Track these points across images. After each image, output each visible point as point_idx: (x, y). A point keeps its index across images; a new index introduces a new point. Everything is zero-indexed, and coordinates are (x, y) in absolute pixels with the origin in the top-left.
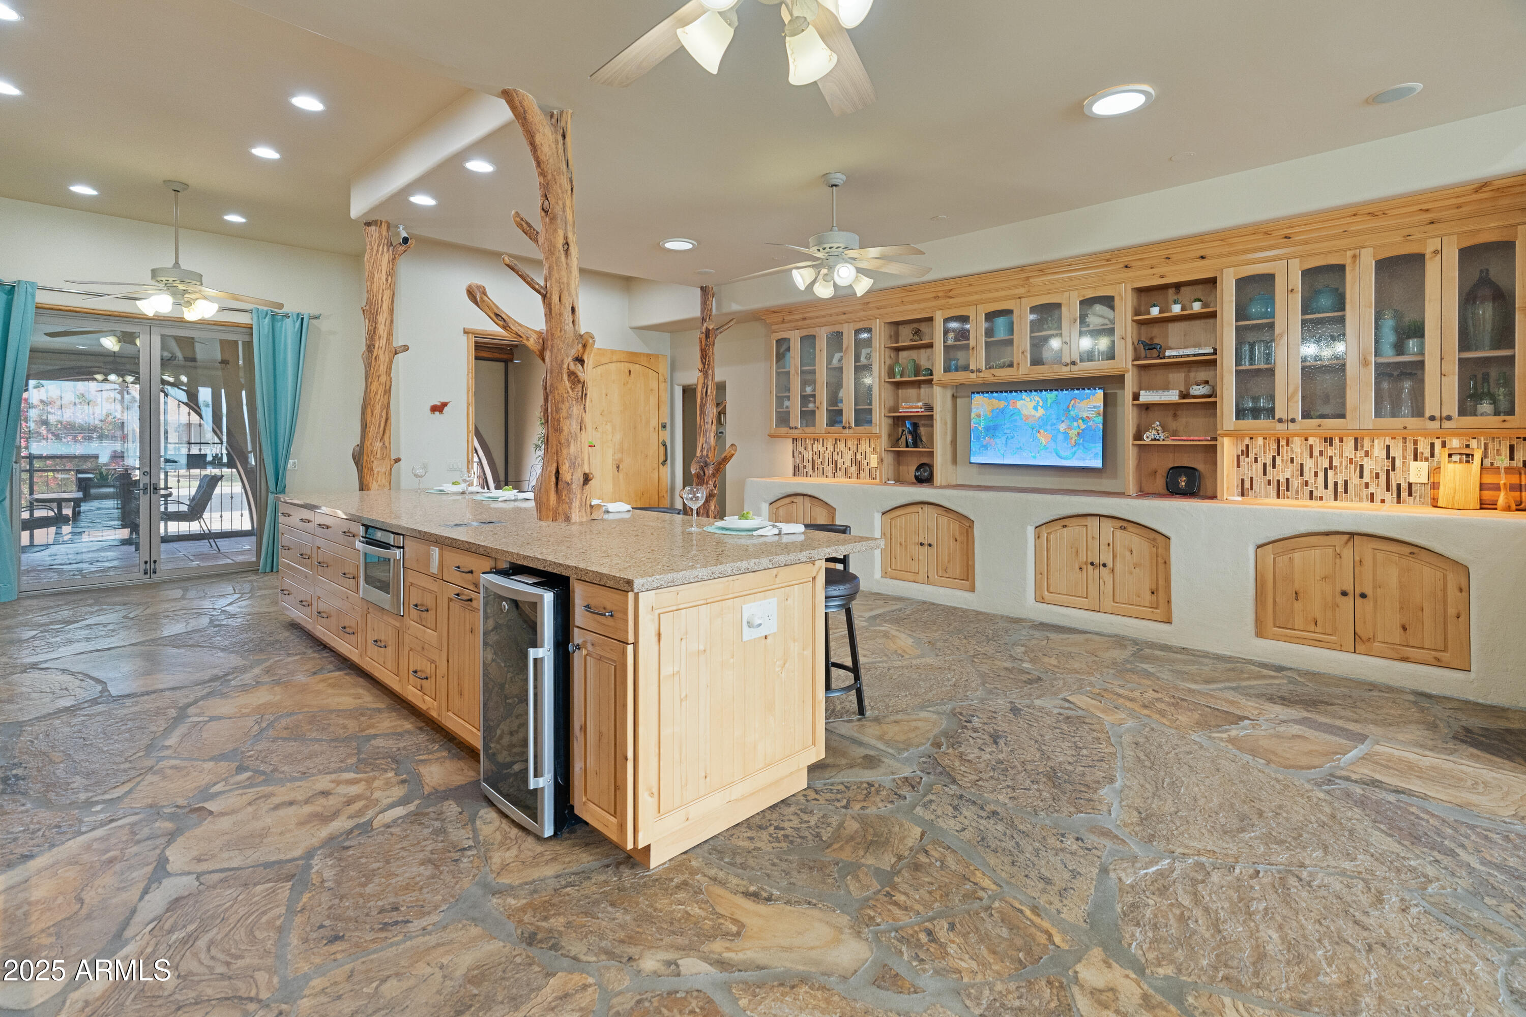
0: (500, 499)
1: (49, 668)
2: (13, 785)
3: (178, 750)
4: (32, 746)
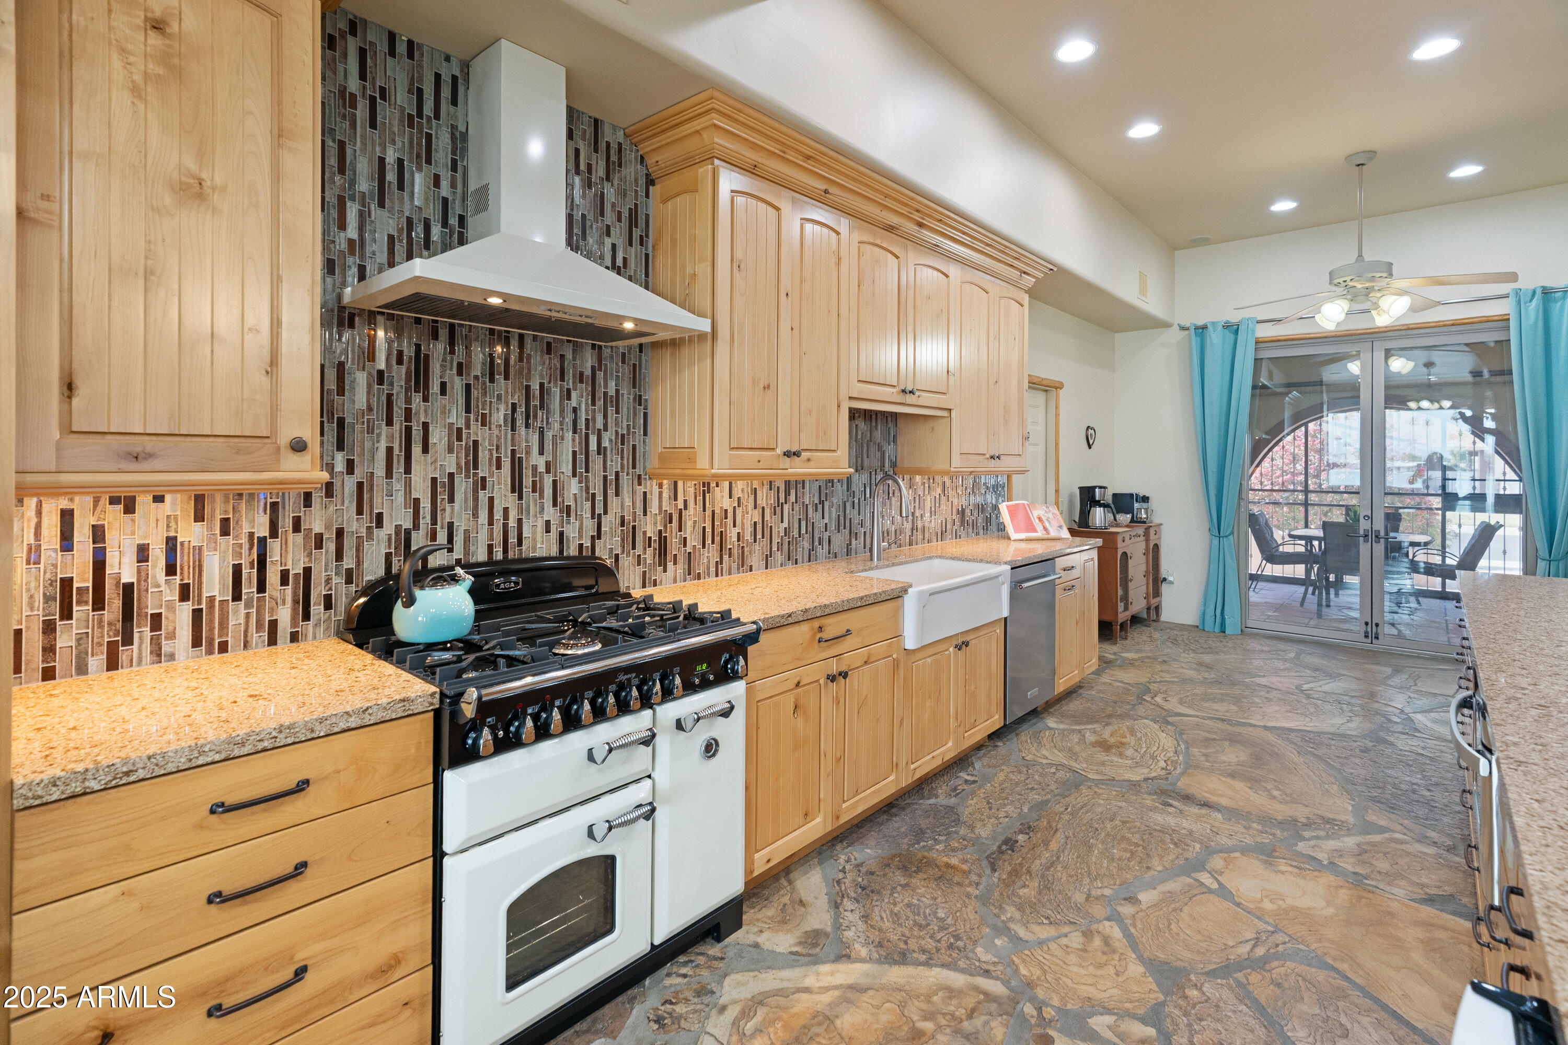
1: (1172, 724)
2: (1001, 852)
3: (1141, 914)
4: (1062, 813)
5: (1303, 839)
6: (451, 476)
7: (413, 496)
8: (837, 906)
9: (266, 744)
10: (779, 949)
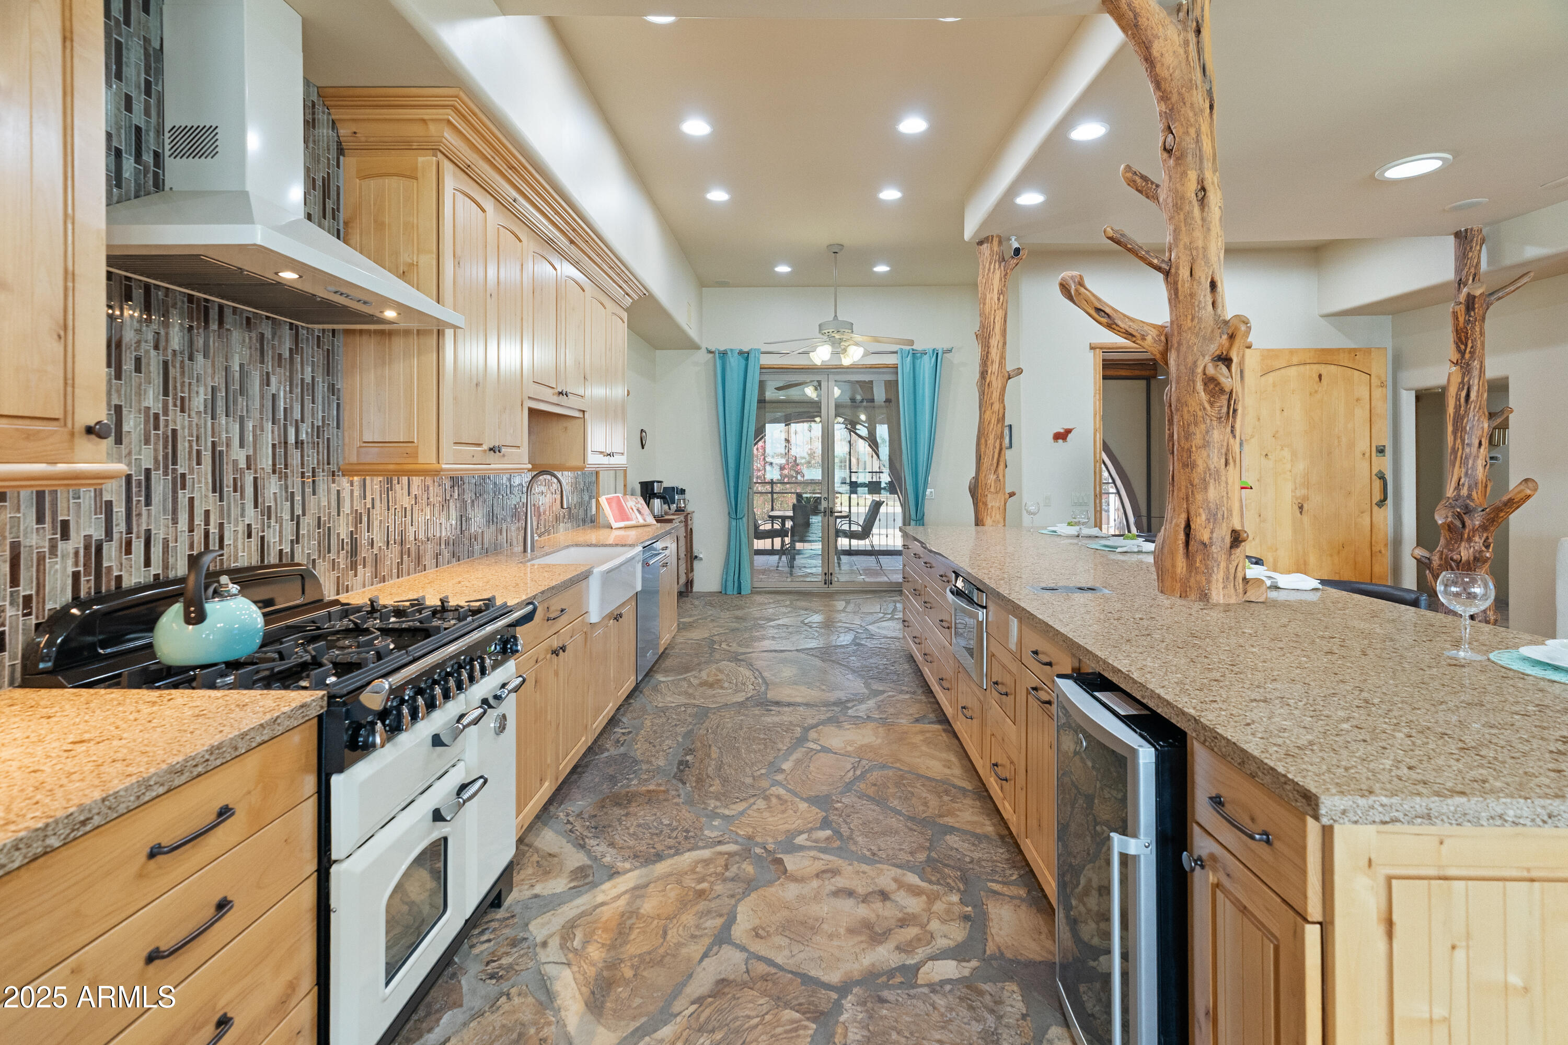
0: (1119, 550)
1: (742, 660)
2: (682, 771)
3: (789, 777)
4: (706, 735)
5: (849, 708)
6: (148, 471)
7: (104, 499)
8: (582, 847)
9: (200, 769)
10: (558, 890)
